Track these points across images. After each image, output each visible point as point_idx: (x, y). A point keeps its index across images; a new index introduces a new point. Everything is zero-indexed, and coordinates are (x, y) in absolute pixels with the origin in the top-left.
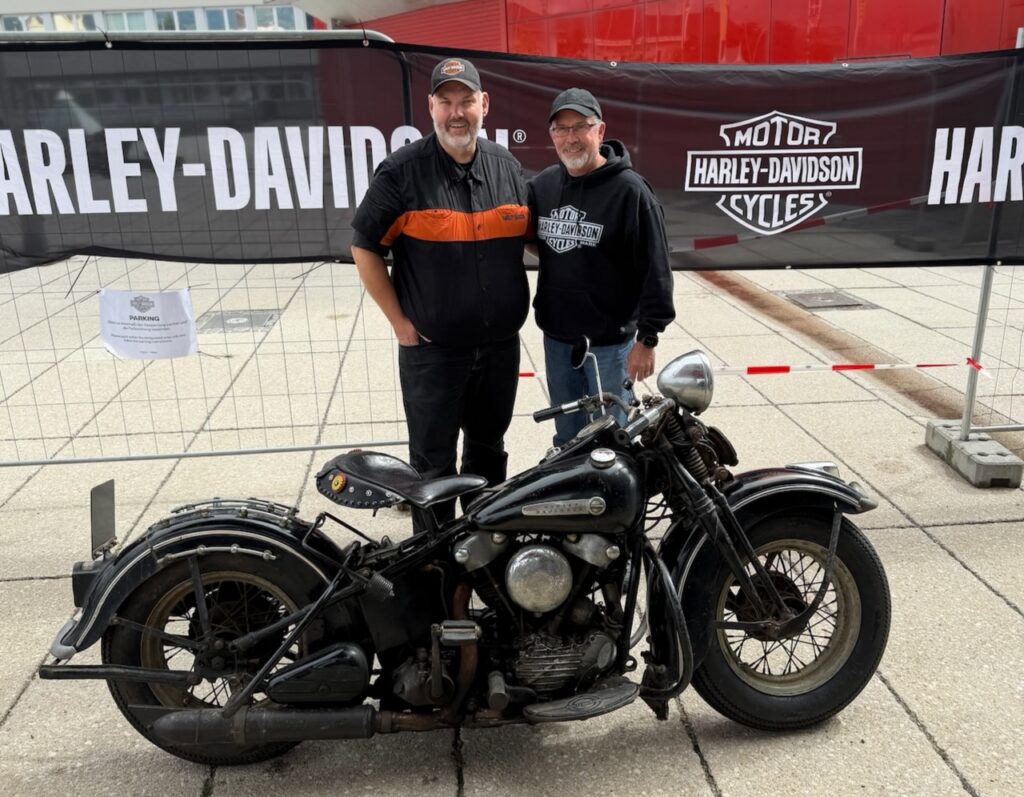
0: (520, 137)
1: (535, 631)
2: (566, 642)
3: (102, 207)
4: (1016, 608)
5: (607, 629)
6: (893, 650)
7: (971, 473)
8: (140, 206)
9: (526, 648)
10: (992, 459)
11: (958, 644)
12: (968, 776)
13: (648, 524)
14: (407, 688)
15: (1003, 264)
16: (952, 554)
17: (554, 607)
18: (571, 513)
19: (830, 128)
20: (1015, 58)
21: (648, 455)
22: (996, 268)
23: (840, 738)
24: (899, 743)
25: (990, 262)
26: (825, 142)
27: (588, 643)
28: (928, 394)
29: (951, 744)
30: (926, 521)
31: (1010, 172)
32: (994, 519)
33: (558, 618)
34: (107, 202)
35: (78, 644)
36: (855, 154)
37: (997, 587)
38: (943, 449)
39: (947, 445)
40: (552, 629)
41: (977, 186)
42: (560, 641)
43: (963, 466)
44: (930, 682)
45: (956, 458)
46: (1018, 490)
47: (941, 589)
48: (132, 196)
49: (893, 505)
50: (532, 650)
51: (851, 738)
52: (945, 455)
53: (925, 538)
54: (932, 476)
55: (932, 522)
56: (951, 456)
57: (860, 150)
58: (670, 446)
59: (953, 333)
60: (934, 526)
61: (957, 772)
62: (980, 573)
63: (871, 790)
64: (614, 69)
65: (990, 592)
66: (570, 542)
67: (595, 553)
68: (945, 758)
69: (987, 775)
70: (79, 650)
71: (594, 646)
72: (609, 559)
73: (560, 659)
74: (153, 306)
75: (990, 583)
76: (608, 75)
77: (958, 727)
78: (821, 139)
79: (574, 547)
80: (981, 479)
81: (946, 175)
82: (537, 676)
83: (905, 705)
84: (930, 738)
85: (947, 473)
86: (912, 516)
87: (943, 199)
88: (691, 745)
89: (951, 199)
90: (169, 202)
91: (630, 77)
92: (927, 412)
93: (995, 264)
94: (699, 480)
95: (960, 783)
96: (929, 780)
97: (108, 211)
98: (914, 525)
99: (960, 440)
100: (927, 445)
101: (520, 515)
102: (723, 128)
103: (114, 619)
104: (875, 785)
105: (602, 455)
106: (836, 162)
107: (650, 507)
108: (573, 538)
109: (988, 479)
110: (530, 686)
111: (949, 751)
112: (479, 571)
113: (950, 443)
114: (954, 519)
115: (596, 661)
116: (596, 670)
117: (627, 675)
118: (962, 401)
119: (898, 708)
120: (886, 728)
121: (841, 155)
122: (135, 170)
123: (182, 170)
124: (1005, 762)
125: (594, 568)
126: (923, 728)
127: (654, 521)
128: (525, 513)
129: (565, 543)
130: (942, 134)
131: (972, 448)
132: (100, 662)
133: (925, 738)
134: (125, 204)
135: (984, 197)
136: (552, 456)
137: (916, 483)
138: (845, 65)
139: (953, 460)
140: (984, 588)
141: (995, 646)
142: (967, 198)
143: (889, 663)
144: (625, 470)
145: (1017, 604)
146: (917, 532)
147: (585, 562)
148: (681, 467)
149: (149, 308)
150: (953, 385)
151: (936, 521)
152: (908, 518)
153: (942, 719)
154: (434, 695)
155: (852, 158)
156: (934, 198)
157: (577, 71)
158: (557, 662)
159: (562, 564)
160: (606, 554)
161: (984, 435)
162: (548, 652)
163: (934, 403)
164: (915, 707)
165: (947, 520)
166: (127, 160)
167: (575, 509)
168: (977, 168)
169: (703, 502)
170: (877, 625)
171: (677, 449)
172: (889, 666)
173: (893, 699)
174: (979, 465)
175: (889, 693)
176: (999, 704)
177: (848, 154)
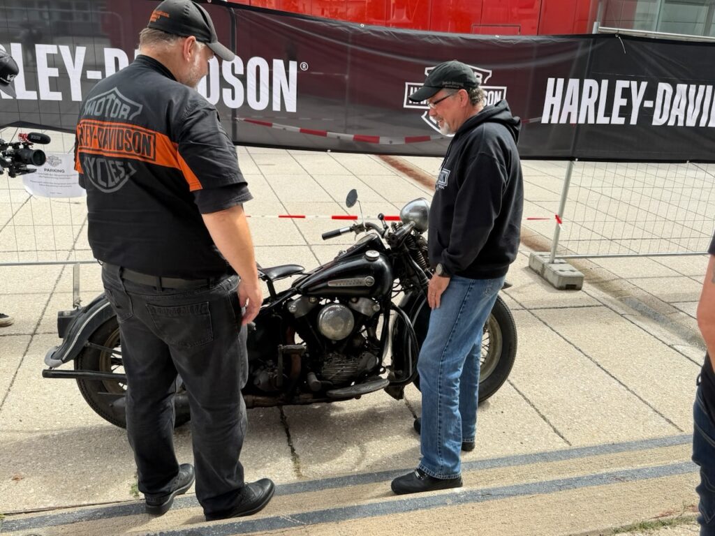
0: (304, 67)
1: (332, 352)
2: (348, 358)
3: (32, 95)
4: (580, 350)
5: (371, 350)
6: (515, 370)
7: (555, 281)
8: (57, 96)
9: (327, 360)
10: (567, 273)
11: (550, 367)
12: (557, 427)
13: (394, 294)
14: (262, 381)
15: (578, 161)
16: (545, 324)
17: (344, 337)
18: (355, 285)
19: (488, 74)
20: (592, 40)
21: (395, 256)
22: (575, 162)
23: (490, 410)
24: (522, 413)
25: (571, 159)
26: (485, 82)
27: (361, 358)
28: (529, 239)
29: (548, 413)
30: (530, 307)
31: (588, 106)
32: (568, 305)
33: (345, 345)
34: (35, 93)
35: (64, 358)
36: (503, 91)
37: (570, 340)
38: (539, 268)
39: (541, 266)
40: (341, 350)
41: (569, 114)
42: (345, 357)
43: (551, 278)
44: (536, 385)
45: (547, 274)
46: (580, 291)
47: (540, 341)
48: (52, 90)
49: (512, 298)
50: (331, 361)
51: (496, 411)
52: (540, 271)
53: (530, 315)
54: (533, 283)
55: (534, 307)
56: (544, 272)
57: (505, 88)
58: (408, 250)
59: (543, 204)
60: (535, 309)
61: (551, 425)
62: (560, 333)
63: (508, 434)
64: (363, 29)
65: (566, 342)
66: (353, 302)
67: (366, 308)
68: (545, 419)
69: (566, 426)
70: (64, 362)
71: (364, 359)
72: (374, 311)
73: (346, 366)
74: (61, 163)
75: (566, 337)
76: (359, 32)
77: (551, 405)
78: (483, 80)
79: (355, 306)
80: (560, 285)
81: (552, 106)
82: (333, 375)
83: (523, 396)
84: (537, 410)
85: (542, 282)
86: (523, 304)
87: (550, 120)
88: (412, 415)
89: (554, 121)
90: (76, 95)
91: (372, 34)
92: (529, 249)
93: (575, 160)
94: (423, 269)
95: (553, 430)
96: (537, 429)
97: (36, 98)
98: (524, 308)
99: (549, 263)
100: (530, 267)
101: (327, 287)
102: (427, 69)
103: (87, 343)
104: (510, 432)
105: (372, 254)
106: (491, 95)
107: (395, 285)
108: (354, 300)
109: (564, 285)
110: (330, 380)
111: (547, 416)
112: (302, 318)
113: (543, 265)
114: (546, 306)
115: (366, 367)
116: (366, 372)
117: (381, 375)
118: (551, 244)
119: (520, 397)
120: (514, 406)
121: (494, 90)
122: (55, 72)
123: (86, 74)
124: (575, 420)
125: (365, 316)
126: (533, 406)
127: (397, 293)
128: (329, 285)
129: (350, 303)
130: (551, 81)
131: (556, 267)
132: (73, 369)
133: (534, 410)
134: (47, 94)
135: (573, 121)
136: (341, 255)
137: (524, 286)
138: (497, 36)
139: (545, 275)
140: (563, 340)
141: (569, 368)
142: (563, 121)
143: (513, 375)
144: (384, 263)
145: (580, 348)
146: (525, 312)
147: (361, 314)
148: (413, 261)
149: (58, 164)
150: (544, 234)
151: (536, 307)
152: (520, 304)
153: (543, 402)
154: (278, 384)
155: (500, 92)
156: (545, 120)
157: (340, 28)
158: (344, 367)
159: (349, 314)
160: (373, 309)
161: (562, 261)
162: (340, 362)
163: (533, 244)
164: (529, 397)
165: (542, 306)
166: (49, 66)
167: (357, 283)
168: (569, 103)
169: (425, 281)
170: (510, 350)
171: (411, 251)
172: (514, 378)
173: (517, 393)
174: (560, 276)
175: (515, 391)
176: (571, 395)
177: (498, 90)
